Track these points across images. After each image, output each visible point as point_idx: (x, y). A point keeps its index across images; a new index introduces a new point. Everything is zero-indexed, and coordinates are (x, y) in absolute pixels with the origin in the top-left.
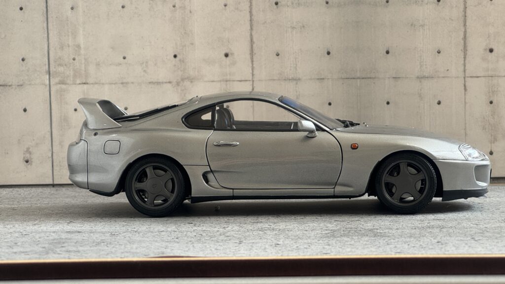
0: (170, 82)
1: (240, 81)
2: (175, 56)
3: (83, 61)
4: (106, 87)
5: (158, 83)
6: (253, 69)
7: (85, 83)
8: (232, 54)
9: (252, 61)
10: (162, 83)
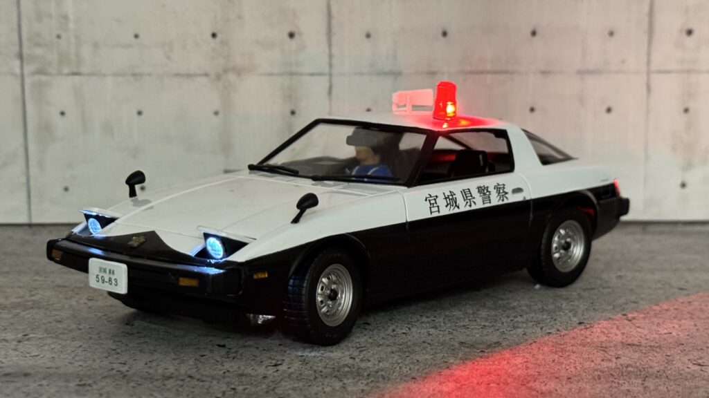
0: (206, 75)
1: (312, 75)
2: (214, 35)
3: (73, 40)
4: (109, 80)
5: (189, 76)
6: (331, 56)
7: (76, 74)
8: (301, 34)
9: (330, 45)
10: (195, 75)
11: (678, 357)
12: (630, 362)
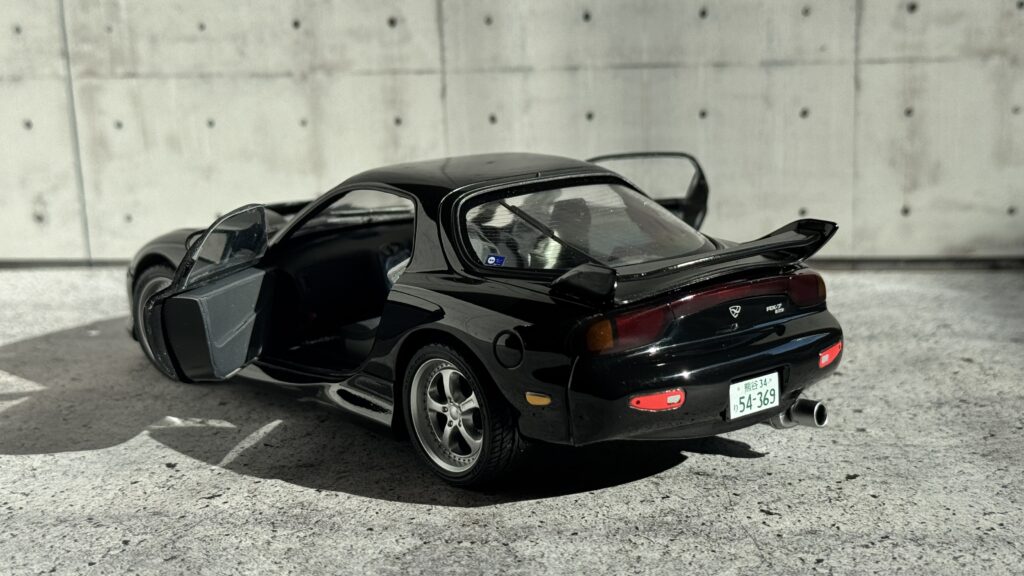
0: (289, 74)
1: (420, 72)
2: (296, 24)
3: (126, 33)
4: (172, 84)
5: (267, 76)
6: (443, 49)
7: (132, 75)
8: (403, 20)
9: (441, 35)
10: (275, 75)
11: (747, 499)
12: (677, 506)
